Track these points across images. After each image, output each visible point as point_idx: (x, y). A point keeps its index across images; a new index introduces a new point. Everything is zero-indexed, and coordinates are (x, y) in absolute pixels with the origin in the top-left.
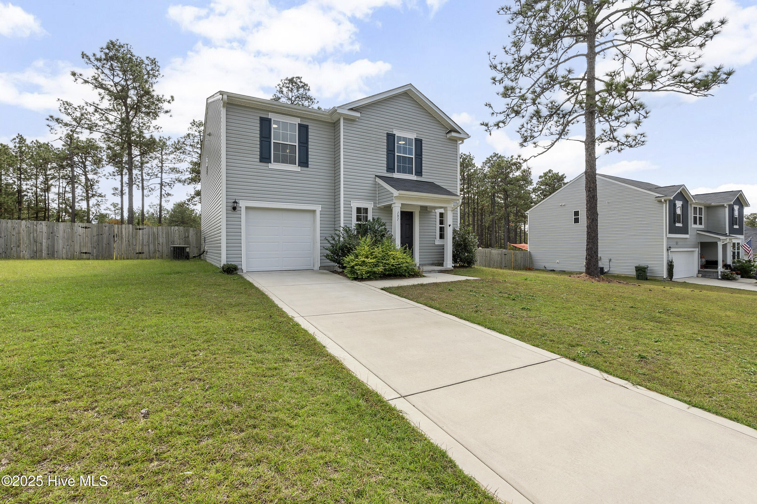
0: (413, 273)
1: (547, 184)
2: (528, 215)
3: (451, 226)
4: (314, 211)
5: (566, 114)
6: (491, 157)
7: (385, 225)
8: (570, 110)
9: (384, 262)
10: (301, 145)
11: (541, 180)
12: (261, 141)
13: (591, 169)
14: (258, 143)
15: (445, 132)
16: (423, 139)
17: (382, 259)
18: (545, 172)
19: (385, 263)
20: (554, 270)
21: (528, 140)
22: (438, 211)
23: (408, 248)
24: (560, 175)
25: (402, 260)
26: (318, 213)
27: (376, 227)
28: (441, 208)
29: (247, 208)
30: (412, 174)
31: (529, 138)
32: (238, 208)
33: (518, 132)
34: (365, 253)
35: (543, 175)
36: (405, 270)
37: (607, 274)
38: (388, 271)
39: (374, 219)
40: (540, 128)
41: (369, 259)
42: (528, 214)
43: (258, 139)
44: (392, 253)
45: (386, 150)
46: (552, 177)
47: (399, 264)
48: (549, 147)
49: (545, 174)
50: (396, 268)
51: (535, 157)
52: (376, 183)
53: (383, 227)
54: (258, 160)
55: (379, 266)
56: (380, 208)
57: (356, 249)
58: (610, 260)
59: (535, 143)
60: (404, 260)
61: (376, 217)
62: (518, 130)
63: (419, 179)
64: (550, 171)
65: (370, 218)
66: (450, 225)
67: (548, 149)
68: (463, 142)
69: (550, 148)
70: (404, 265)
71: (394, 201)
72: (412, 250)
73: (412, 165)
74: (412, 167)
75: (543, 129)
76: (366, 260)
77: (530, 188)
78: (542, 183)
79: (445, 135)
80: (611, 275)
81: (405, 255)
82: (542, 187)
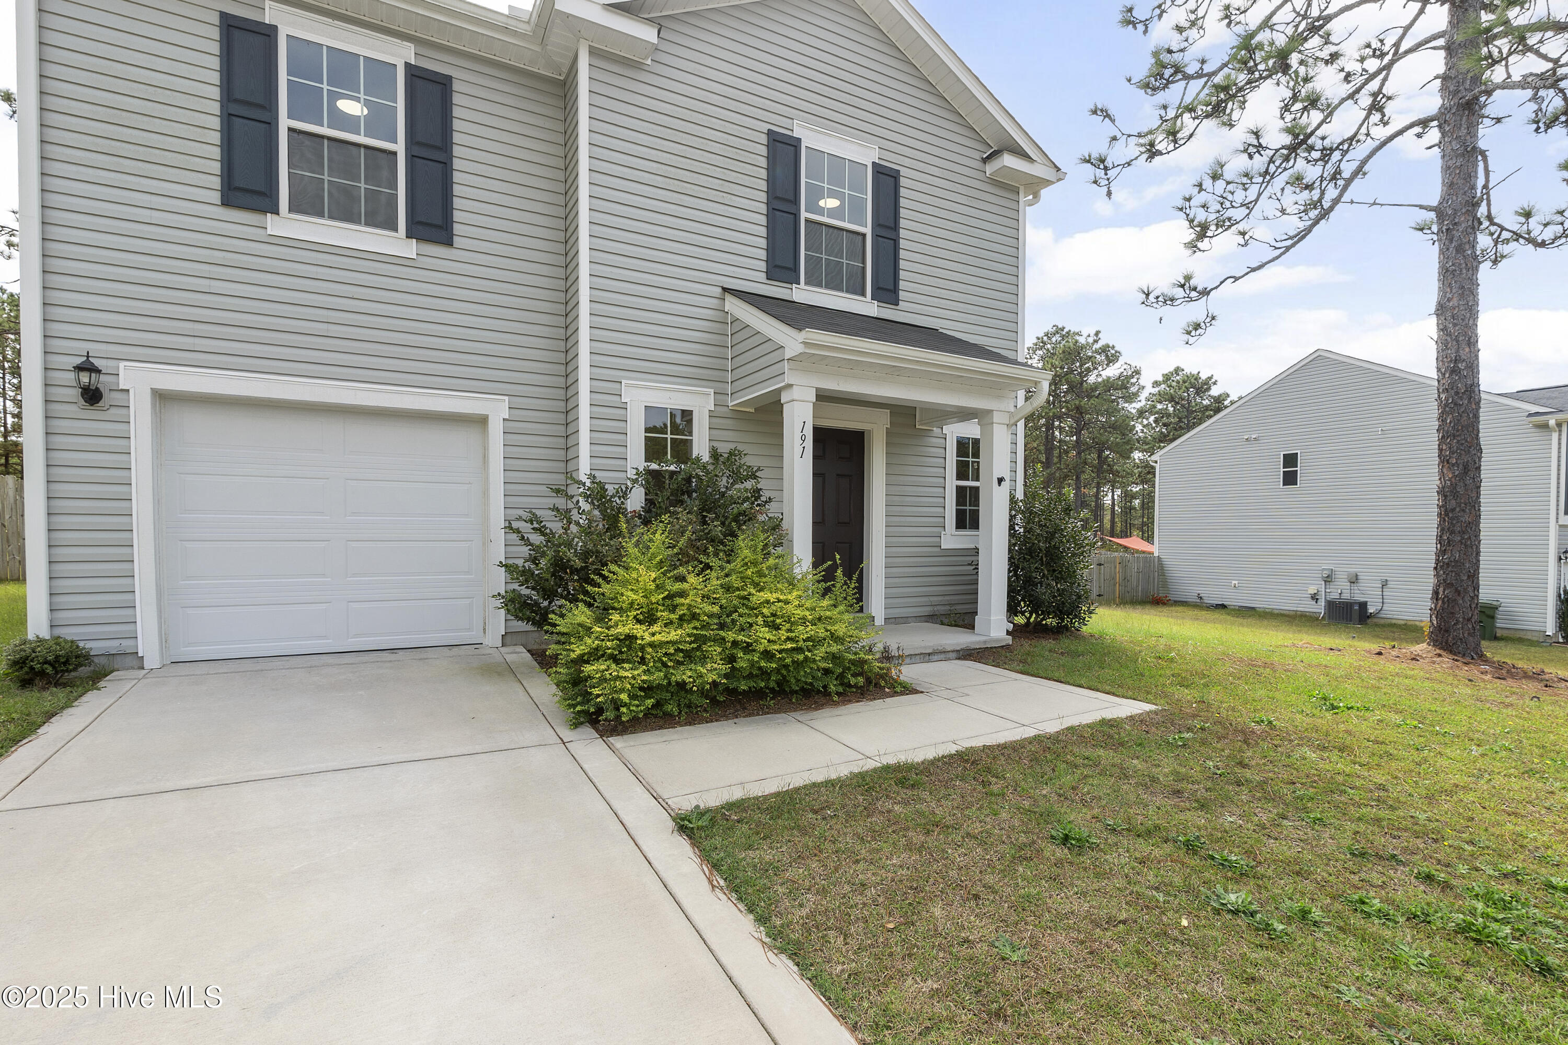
0: (861, 680)
1: (1171, 399)
2: (1157, 466)
3: (1006, 485)
4: (482, 421)
5: (1332, 150)
6: (1046, 335)
7: (755, 477)
8: (1350, 134)
9: (730, 636)
10: (417, 151)
11: (1157, 390)
12: (228, 118)
13: (1462, 296)
14: (216, 123)
15: (977, 155)
16: (903, 171)
17: (722, 626)
18: (1166, 372)
19: (735, 643)
20: (1223, 606)
21: (1209, 233)
22: (955, 431)
23: (839, 572)
24: (1203, 376)
25: (811, 630)
26: (496, 428)
27: (723, 482)
28: (965, 415)
29: (162, 398)
30: (863, 294)
31: (1213, 228)
32: (109, 398)
33: (1181, 209)
34: (638, 598)
35: (1160, 379)
36: (827, 672)
37: (1375, 620)
38: (750, 676)
39: (715, 454)
40: (1252, 195)
41: (656, 628)
42: (1156, 462)
43: (216, 108)
44: (766, 595)
45: (763, 197)
46: (1184, 382)
47: (799, 650)
48: (1289, 242)
49: (1167, 378)
50: (786, 666)
51: (1236, 279)
52: (724, 320)
53: (749, 484)
54: (216, 197)
55: (704, 659)
56: (738, 415)
57: (605, 578)
58: (1385, 584)
59: (1243, 234)
60: (820, 631)
61: (724, 448)
62: (1180, 203)
63: (888, 313)
64: (1177, 370)
65: (701, 448)
66: (1000, 480)
67: (1288, 248)
68: (1036, 196)
69: (1293, 245)
70: (821, 652)
71: (788, 379)
72: (860, 580)
73: (864, 261)
74: (864, 269)
75: (1259, 195)
76: (639, 630)
77: (1132, 408)
78: (1161, 397)
79: (978, 164)
80: (1382, 622)
81: (826, 603)
82: (1159, 406)
